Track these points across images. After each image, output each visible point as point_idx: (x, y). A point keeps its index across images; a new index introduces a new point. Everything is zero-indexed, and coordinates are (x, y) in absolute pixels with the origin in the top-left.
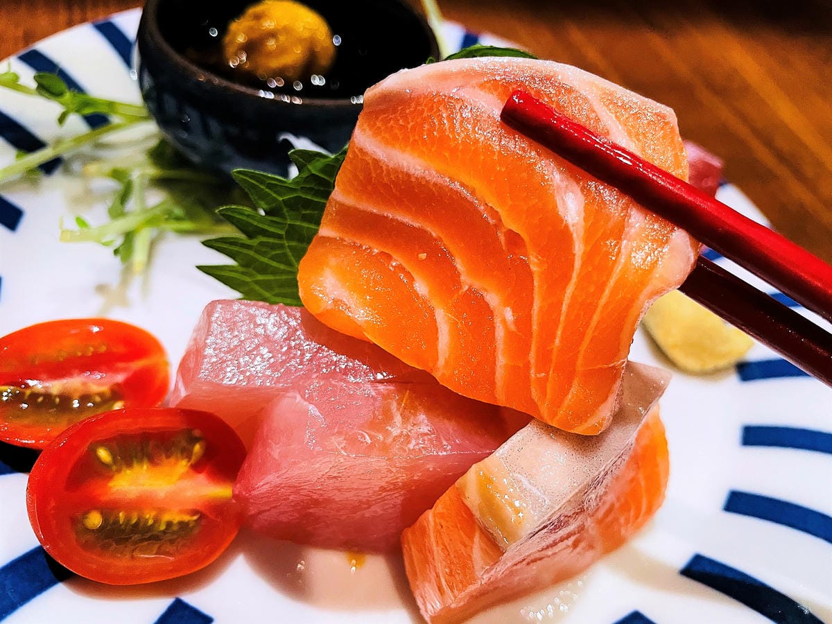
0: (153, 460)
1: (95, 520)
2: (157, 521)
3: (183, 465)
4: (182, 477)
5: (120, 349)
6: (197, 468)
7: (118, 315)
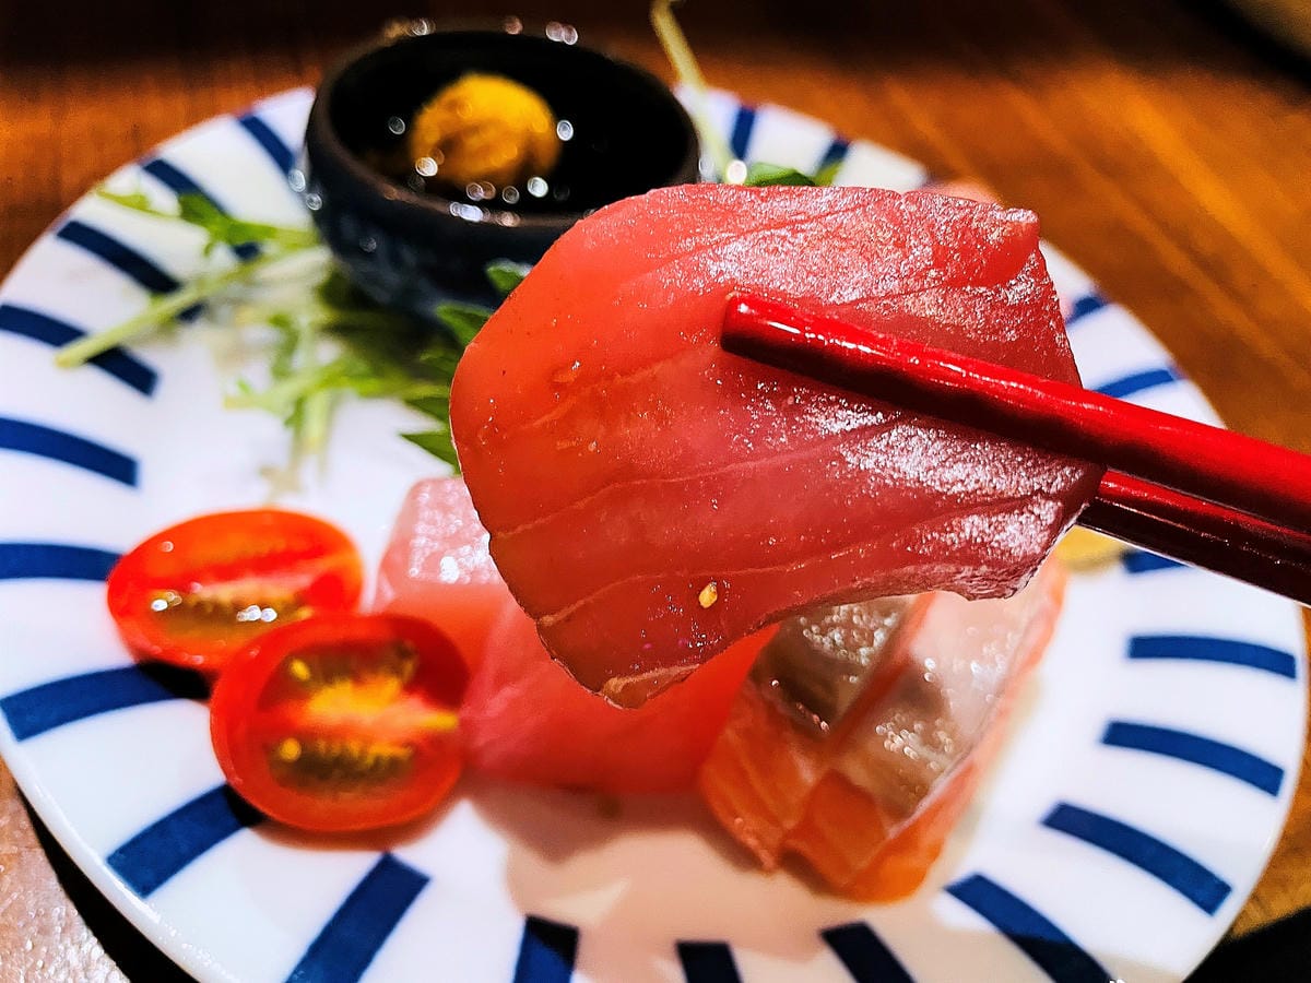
0: (357, 678)
1: (291, 750)
2: (363, 753)
3: (392, 686)
4: (393, 700)
5: (300, 545)
6: (410, 688)
7: (291, 503)
